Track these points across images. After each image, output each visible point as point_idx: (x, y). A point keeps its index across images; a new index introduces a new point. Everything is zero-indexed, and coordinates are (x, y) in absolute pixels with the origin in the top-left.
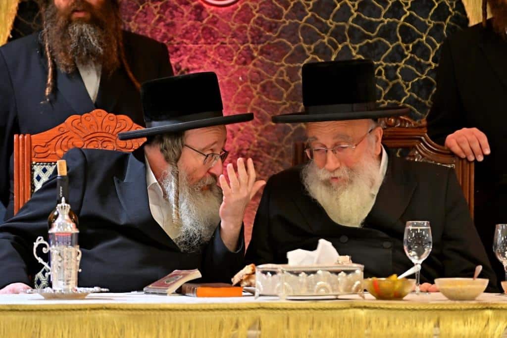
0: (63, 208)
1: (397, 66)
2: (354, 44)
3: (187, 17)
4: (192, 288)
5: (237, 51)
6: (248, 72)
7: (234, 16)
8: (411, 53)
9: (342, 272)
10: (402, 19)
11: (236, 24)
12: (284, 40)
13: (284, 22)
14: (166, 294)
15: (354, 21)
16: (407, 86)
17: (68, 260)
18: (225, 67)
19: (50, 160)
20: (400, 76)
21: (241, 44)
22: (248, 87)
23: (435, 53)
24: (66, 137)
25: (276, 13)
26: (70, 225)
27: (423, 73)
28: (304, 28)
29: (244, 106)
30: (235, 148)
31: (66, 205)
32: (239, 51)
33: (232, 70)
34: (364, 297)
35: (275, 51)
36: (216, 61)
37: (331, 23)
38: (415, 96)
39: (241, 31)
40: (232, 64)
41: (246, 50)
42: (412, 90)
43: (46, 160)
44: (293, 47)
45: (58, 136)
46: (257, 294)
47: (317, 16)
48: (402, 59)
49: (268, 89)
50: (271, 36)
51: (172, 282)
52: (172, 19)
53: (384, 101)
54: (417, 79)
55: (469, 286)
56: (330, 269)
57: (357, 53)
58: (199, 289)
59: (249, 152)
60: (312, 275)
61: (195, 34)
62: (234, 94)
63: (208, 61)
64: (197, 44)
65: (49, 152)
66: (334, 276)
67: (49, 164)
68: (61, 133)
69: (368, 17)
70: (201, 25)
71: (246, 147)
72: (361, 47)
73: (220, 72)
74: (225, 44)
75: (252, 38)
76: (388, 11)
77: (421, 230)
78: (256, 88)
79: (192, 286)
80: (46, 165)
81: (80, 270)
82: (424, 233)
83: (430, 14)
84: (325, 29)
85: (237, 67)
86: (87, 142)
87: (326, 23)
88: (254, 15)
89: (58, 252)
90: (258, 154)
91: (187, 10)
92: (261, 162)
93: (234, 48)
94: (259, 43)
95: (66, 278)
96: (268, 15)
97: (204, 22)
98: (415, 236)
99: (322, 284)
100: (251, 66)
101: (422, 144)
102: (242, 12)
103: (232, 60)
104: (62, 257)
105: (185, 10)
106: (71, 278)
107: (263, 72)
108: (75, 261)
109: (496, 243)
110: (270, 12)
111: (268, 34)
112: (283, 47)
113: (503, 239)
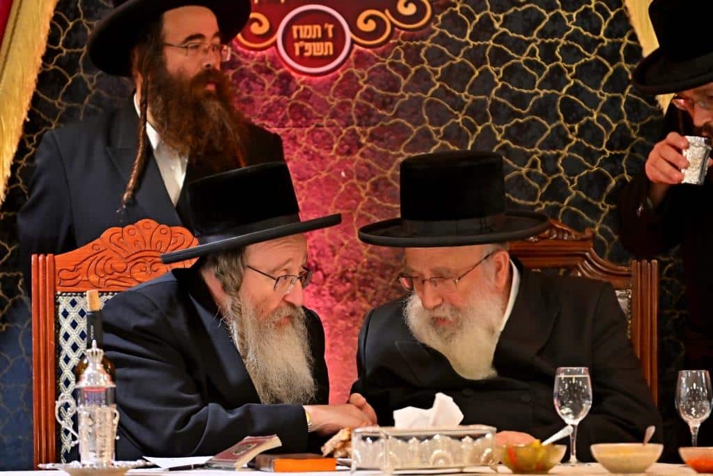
0: (94, 354)
1: (558, 155)
2: (498, 125)
3: (269, 90)
4: (269, 460)
5: (338, 136)
6: (354, 164)
7: (332, 89)
8: (578, 136)
9: (467, 438)
10: (564, 90)
11: (336, 99)
12: (403, 121)
13: (402, 96)
14: (233, 469)
15: (499, 93)
16: (572, 182)
17: (101, 423)
18: (322, 158)
19: (81, 289)
20: (562, 168)
21: (343, 126)
22: (353, 185)
23: (611, 137)
24: (102, 258)
25: (391, 83)
26: (104, 378)
27: (593, 164)
28: (430, 103)
29: (350, 211)
30: (336, 269)
31: (98, 350)
32: (341, 137)
33: (332, 163)
34: (496, 470)
35: (391, 135)
36: (310, 150)
37: (467, 97)
38: (584, 196)
39: (344, 109)
40: (332, 154)
41: (351, 135)
42: (579, 188)
43: (75, 289)
44: (415, 130)
45: (91, 256)
46: (353, 467)
47: (448, 88)
48: (565, 145)
49: (382, 188)
50: (385, 116)
51: (242, 452)
52: (248, 93)
53: (541, 203)
54: (586, 172)
55: (636, 454)
56: (451, 433)
57: (504, 138)
58: (277, 460)
59: (356, 275)
60: (427, 441)
61: (280, 114)
62: (335, 195)
63: (299, 150)
64: (283, 127)
65: (80, 278)
66: (456, 442)
67: (79, 294)
68: (96, 252)
69: (518, 88)
70: (288, 102)
71: (352, 268)
72: (507, 129)
73: (315, 165)
74: (322, 126)
75: (359, 117)
76: (544, 81)
77: (576, 379)
78: (364, 187)
79: (269, 457)
80: (75, 296)
81: (118, 438)
82: (581, 383)
83: (603, 83)
84: (459, 105)
85: (338, 158)
86: (131, 264)
87: (460, 97)
88: (362, 87)
89: (88, 414)
90: (369, 277)
91: (269, 80)
92: (373, 288)
93: (334, 132)
94: (368, 125)
95: (98, 448)
96: (380, 86)
97: (293, 96)
98: (569, 388)
99: (440, 452)
100: (357, 156)
101: (586, 262)
102: (344, 83)
103: (331, 148)
104: (93, 420)
105: (266, 81)
106: (106, 448)
107: (373, 164)
108: (111, 426)
109: (680, 397)
110: (383, 83)
111: (380, 112)
112: (400, 131)
113: (688, 390)
